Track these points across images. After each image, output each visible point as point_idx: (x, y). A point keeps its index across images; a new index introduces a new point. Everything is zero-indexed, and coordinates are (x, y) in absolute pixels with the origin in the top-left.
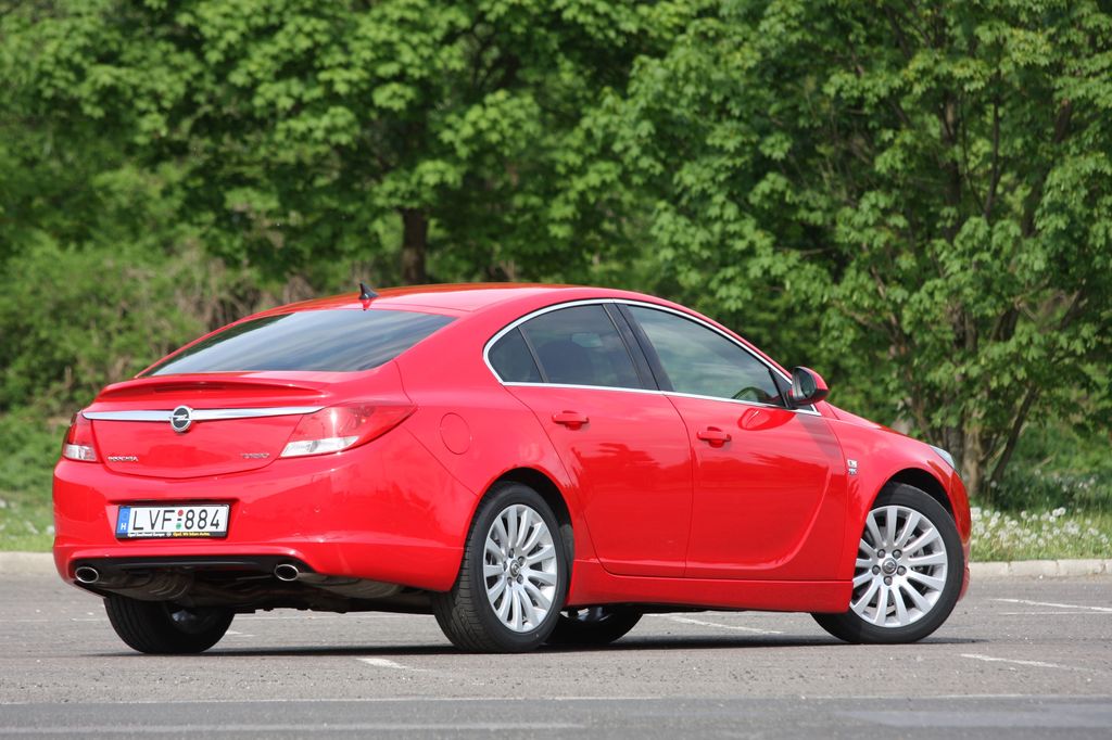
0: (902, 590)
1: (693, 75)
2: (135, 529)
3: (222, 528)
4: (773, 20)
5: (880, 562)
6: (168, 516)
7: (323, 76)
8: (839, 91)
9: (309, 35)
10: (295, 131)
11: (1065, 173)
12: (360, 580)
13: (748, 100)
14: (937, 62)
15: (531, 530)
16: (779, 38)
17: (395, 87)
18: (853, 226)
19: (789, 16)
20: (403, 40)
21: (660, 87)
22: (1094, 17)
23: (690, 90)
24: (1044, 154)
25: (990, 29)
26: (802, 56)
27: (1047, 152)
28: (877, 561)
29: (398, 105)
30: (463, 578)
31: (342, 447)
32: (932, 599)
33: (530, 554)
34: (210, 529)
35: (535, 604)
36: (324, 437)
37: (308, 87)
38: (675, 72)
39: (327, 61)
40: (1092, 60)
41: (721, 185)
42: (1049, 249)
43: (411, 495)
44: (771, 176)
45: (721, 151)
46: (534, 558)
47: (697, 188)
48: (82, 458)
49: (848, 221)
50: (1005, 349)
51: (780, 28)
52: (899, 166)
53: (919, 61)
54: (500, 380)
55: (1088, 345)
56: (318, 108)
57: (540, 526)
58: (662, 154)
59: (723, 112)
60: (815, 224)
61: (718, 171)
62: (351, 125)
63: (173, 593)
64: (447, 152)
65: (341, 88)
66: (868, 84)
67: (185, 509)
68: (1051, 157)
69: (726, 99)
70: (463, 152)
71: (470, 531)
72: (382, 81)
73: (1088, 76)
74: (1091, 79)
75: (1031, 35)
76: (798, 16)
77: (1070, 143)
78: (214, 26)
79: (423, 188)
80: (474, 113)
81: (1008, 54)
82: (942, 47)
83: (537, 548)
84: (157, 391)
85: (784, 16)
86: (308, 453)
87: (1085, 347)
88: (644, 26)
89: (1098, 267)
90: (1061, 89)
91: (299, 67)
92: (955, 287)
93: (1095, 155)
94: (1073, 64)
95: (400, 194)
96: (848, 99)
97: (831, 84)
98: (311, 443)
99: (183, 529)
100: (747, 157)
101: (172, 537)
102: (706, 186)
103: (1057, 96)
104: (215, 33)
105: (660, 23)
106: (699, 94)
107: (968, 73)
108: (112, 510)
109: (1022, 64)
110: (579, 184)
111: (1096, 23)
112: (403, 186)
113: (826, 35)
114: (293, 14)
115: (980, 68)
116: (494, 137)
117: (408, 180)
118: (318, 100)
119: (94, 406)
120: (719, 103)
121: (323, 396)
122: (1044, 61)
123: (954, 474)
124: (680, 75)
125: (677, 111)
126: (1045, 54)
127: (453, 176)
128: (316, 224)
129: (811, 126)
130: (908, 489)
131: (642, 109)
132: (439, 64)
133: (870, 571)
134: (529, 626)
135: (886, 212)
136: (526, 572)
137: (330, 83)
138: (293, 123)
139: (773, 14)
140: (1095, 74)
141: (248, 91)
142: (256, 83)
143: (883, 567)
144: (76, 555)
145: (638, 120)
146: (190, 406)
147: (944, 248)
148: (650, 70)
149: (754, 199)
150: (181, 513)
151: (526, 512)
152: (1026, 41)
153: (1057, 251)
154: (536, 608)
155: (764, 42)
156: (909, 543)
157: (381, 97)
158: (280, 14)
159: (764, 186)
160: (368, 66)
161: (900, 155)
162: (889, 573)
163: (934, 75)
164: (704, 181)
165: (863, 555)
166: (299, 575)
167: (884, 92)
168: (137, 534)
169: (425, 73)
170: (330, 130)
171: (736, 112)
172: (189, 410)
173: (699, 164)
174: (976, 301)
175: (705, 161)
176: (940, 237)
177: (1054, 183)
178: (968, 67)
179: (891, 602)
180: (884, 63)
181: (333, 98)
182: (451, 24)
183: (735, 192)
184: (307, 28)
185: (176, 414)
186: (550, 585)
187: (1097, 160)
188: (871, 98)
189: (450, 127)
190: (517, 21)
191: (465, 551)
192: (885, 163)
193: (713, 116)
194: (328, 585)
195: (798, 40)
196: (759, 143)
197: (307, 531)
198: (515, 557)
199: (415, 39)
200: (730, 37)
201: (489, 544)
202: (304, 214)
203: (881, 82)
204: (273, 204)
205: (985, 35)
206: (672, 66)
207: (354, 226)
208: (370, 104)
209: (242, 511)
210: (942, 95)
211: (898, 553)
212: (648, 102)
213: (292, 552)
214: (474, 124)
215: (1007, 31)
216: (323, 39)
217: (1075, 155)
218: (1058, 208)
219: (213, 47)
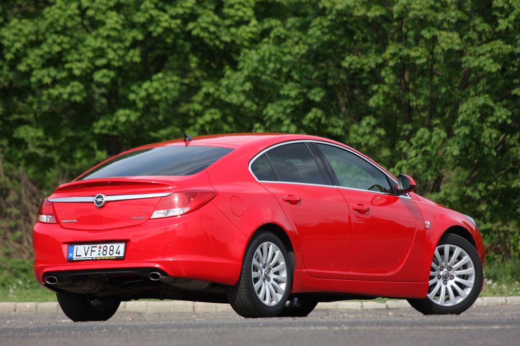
0: (452, 287)
1: (273, 58)
2: (77, 256)
3: (122, 254)
4: (315, 29)
5: (441, 273)
6: (93, 249)
7: (67, 66)
8: (351, 64)
9: (60, 44)
10: (53, 94)
11: (469, 105)
12: (191, 280)
13: (301, 71)
14: (400, 50)
15: (274, 255)
16: (318, 38)
17: (105, 71)
18: (358, 134)
19: (323, 27)
20: (109, 47)
21: (256, 65)
22: (481, 25)
23: (271, 66)
24: (457, 96)
25: (429, 31)
26: (329, 48)
27: (459, 95)
28: (440, 273)
29: (106, 81)
30: (242, 279)
31: (182, 213)
32: (468, 292)
33: (274, 267)
34: (115, 255)
35: (276, 292)
36: (171, 208)
37: (59, 72)
38: (263, 57)
39: (69, 58)
40: (481, 47)
41: (288, 115)
42: (460, 144)
43: (213, 237)
44: (314, 110)
45: (287, 97)
46: (276, 269)
47: (275, 117)
48: (48, 222)
49: (356, 132)
50: (438, 197)
51: (319, 33)
52: (381, 103)
53: (391, 49)
54: (257, 180)
55: (482, 194)
56: (64, 82)
57: (278, 252)
58: (257, 100)
59: (289, 78)
60: (336, 135)
61: (286, 108)
62: (81, 91)
63: (93, 289)
64: (132, 105)
65: (77, 72)
66: (365, 61)
67: (103, 246)
68: (460, 97)
69: (290, 71)
70: (140, 105)
71: (245, 255)
72: (98, 68)
73: (479, 56)
74: (481, 57)
75: (450, 34)
76: (328, 27)
77: (471, 90)
78: (9, 40)
79: (119, 124)
80: (146, 85)
81: (439, 44)
82: (402, 41)
83: (277, 264)
84: (87, 187)
85: (320, 27)
86: (164, 216)
87: (480, 195)
88: (234, 38)
89: (486, 153)
90: (465, 62)
91: (55, 61)
92: (413, 164)
93: (484, 96)
94: (471, 49)
95: (107, 127)
96: (355, 69)
97: (346, 62)
98: (166, 211)
99: (101, 256)
100: (302, 100)
101: (96, 260)
102: (280, 115)
103: (463, 66)
104: (10, 44)
105: (242, 37)
106: (276, 67)
107: (418, 54)
108: (65, 247)
109: (446, 49)
110: (201, 121)
111: (483, 28)
112: (109, 123)
113: (341, 37)
114: (51, 33)
115: (424, 51)
116: (156, 97)
117: (111, 120)
118: (64, 78)
119: (53, 195)
120: (286, 73)
121: (170, 188)
122: (457, 48)
123: (476, 229)
124: (266, 58)
125: (264, 77)
126: (458, 44)
127: (134, 117)
128: (62, 144)
129: (334, 84)
130: (454, 236)
131: (246, 76)
132: (128, 59)
133: (436, 277)
134: (274, 303)
135: (374, 127)
136: (272, 276)
137: (70, 70)
138: (51, 91)
139: (315, 26)
140: (483, 55)
141: (28, 74)
142: (32, 70)
143: (443, 275)
144: (46, 270)
145: (244, 82)
146: (104, 194)
147: (405, 145)
148: (250, 56)
149: (305, 122)
150: (100, 247)
151: (271, 246)
152: (448, 37)
153: (465, 145)
154: (277, 294)
155: (309, 41)
156: (455, 263)
157: (98, 76)
158: (43, 34)
159: (310, 115)
160: (91, 60)
161: (382, 98)
162: (446, 279)
163: (400, 56)
164: (279, 113)
165: (433, 270)
166: (161, 277)
167: (373, 65)
168: (78, 258)
169: (121, 63)
170: (71, 94)
171: (296, 77)
172: (103, 196)
173: (276, 104)
174: (424, 172)
175: (279, 103)
176: (402, 140)
177: (463, 111)
178: (418, 51)
179: (447, 293)
180: (373, 51)
181: (72, 77)
182: (134, 38)
183: (295, 118)
184: (59, 40)
185: (96, 198)
186: (283, 282)
187: (485, 99)
188: (367, 68)
189: (133, 92)
190: (168, 36)
191: (243, 265)
192: (374, 102)
193: (283, 79)
194: (173, 283)
195: (328, 39)
196: (307, 92)
197: (165, 255)
198: (267, 268)
199: (115, 46)
200: (292, 38)
201: (254, 261)
202: (55, 139)
203: (371, 60)
204: (40, 133)
205: (426, 34)
206: (262, 54)
207: (82, 144)
208: (92, 80)
209: (132, 246)
210: (404, 66)
211: (450, 268)
212: (249, 73)
213: (157, 266)
214: (146, 90)
215: (437, 33)
216: (67, 46)
217: (473, 96)
218: (466, 123)
219: (9, 51)
